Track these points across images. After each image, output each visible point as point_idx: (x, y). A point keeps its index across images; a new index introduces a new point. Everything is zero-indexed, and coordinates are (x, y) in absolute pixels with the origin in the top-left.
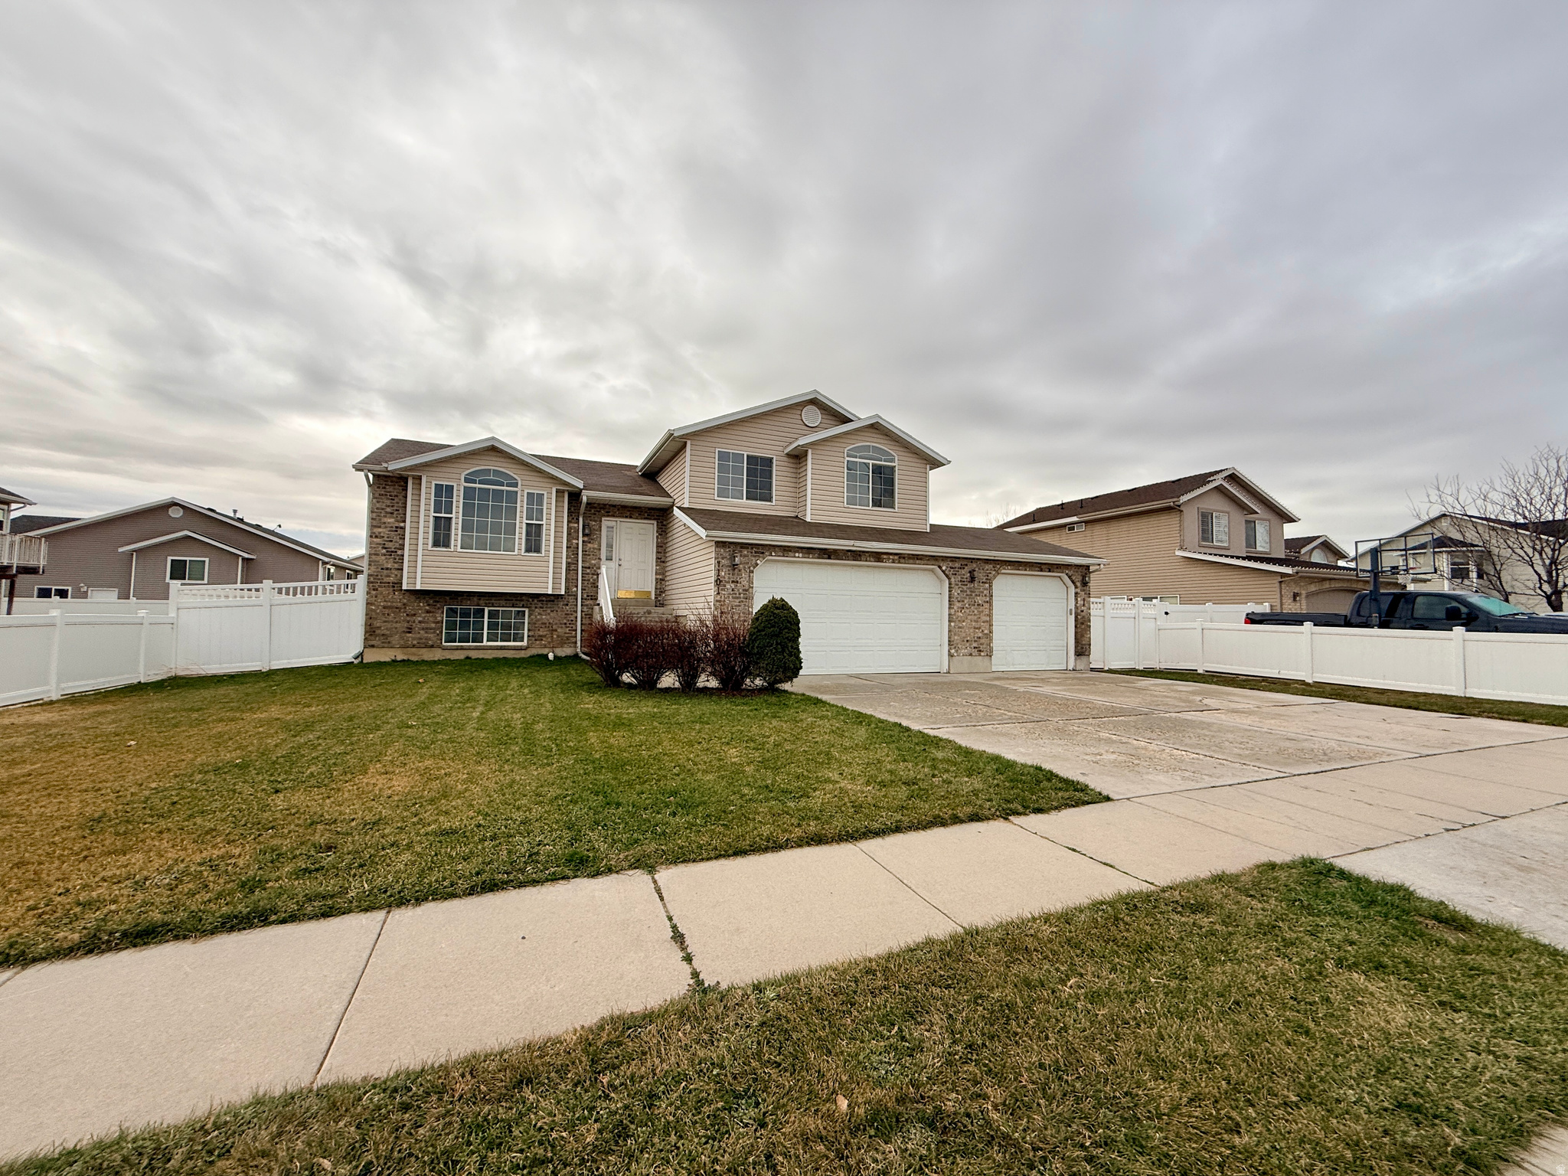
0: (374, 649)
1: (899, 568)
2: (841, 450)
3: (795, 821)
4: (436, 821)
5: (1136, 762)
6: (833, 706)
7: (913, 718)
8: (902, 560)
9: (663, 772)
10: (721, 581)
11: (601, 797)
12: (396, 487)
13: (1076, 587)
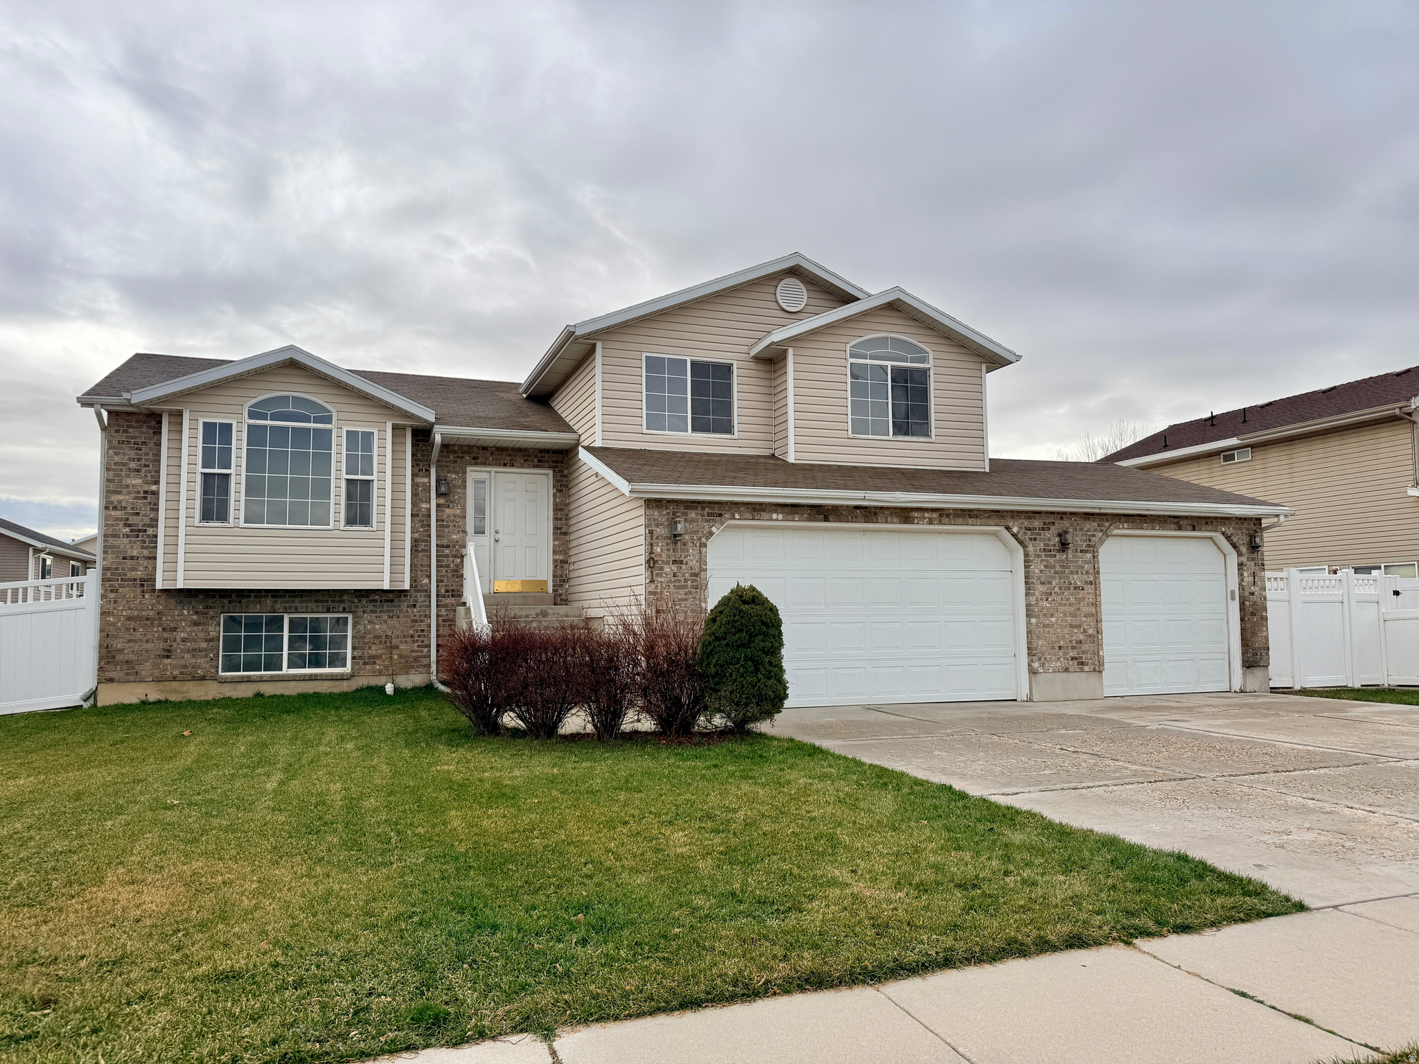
0: (115, 685)
1: (940, 532)
2: (841, 346)
3: (778, 950)
4: (210, 958)
5: (1348, 844)
6: (839, 757)
7: (972, 777)
8: (945, 520)
9: (565, 874)
10: (655, 562)
11: (467, 917)
12: (144, 429)
13: (1240, 554)
